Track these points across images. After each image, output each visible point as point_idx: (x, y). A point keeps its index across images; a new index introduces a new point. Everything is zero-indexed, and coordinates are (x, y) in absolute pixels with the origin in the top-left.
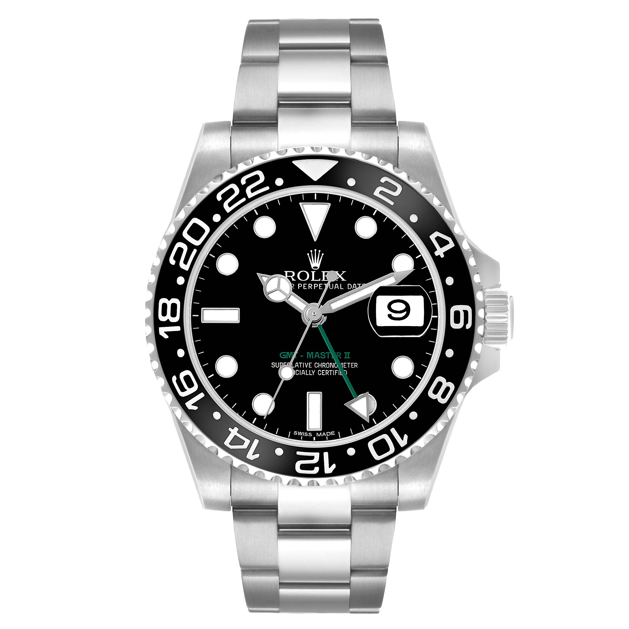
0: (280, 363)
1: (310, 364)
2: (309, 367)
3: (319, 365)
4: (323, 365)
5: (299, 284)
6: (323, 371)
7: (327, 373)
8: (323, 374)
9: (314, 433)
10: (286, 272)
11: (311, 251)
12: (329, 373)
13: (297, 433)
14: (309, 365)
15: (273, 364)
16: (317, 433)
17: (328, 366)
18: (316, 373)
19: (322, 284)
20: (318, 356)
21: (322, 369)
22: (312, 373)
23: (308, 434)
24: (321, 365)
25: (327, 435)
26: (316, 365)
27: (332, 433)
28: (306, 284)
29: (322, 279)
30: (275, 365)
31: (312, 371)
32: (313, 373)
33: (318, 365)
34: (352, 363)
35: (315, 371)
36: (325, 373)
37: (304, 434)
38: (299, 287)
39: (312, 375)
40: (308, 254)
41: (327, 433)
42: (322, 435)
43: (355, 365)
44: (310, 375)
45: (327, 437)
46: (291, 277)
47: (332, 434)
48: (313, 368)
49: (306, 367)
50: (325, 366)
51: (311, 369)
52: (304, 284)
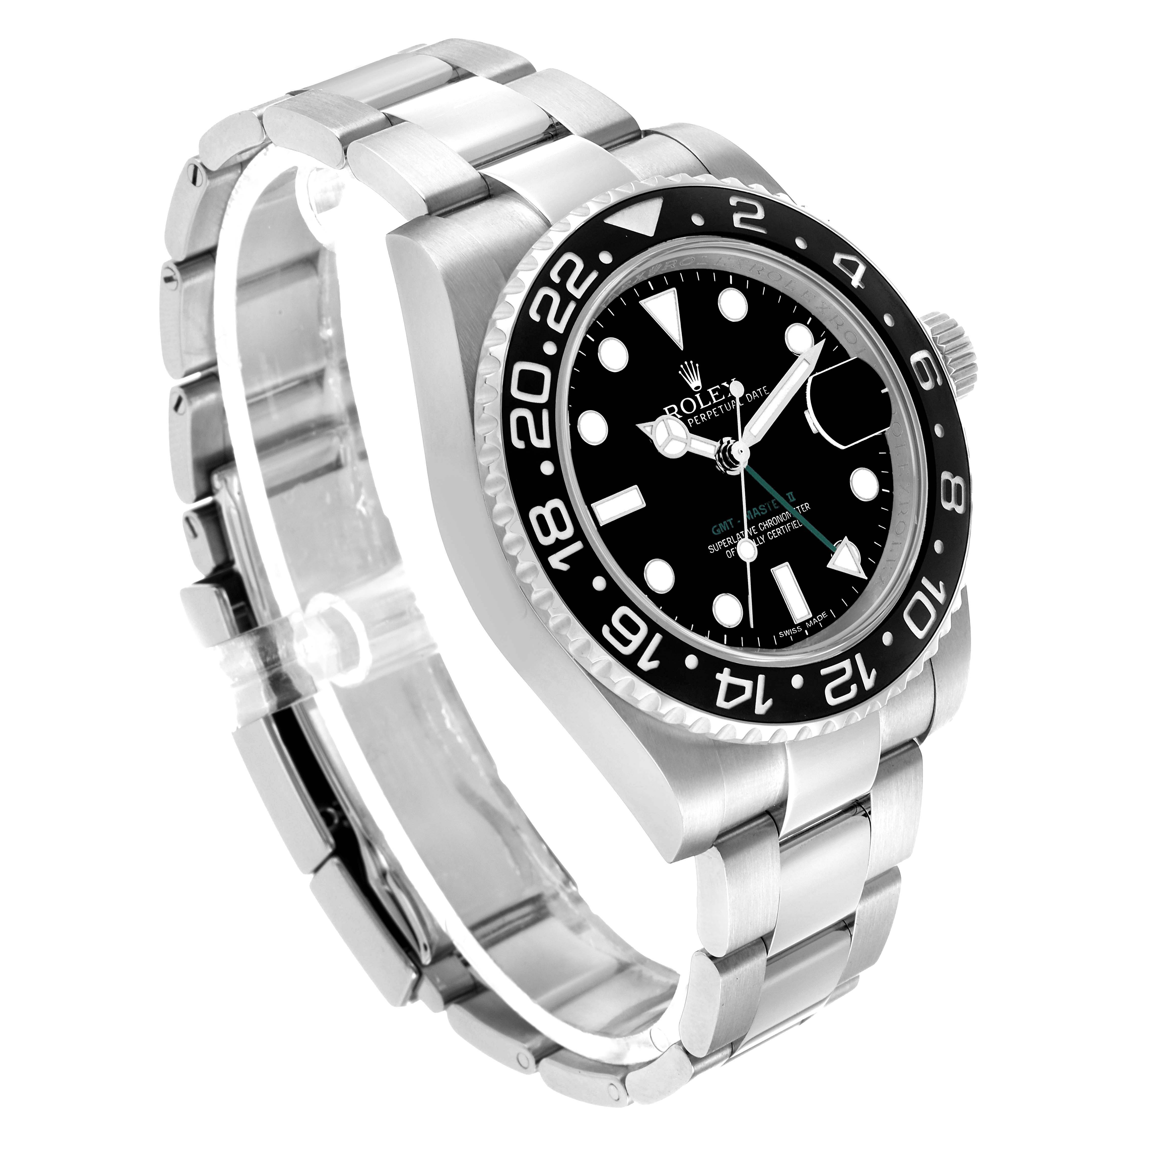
0: (718, 543)
1: (754, 528)
2: (755, 533)
3: (765, 525)
4: (769, 524)
5: (689, 420)
6: (772, 531)
7: (780, 532)
8: (775, 535)
9: (803, 624)
10: (666, 409)
11: (682, 366)
12: (782, 532)
13: (783, 633)
14: (754, 530)
15: (710, 548)
16: (807, 623)
17: (776, 523)
18: (766, 538)
19: (715, 408)
20: (758, 513)
21: (770, 529)
22: (761, 541)
23: (797, 630)
24: (767, 524)
25: (819, 621)
26: (762, 526)
27: (823, 615)
28: (697, 416)
29: (712, 401)
30: (713, 548)
31: (760, 537)
32: (763, 539)
33: (763, 526)
34: (801, 506)
35: (763, 536)
36: (776, 534)
37: (792, 632)
38: (690, 424)
39: (762, 543)
40: (680, 372)
41: (817, 617)
42: (813, 623)
43: (806, 507)
44: (760, 544)
45: (820, 623)
46: (675, 413)
47: (825, 616)
48: (760, 533)
49: (751, 535)
50: (773, 523)
51: (758, 535)
52: (695, 418)
